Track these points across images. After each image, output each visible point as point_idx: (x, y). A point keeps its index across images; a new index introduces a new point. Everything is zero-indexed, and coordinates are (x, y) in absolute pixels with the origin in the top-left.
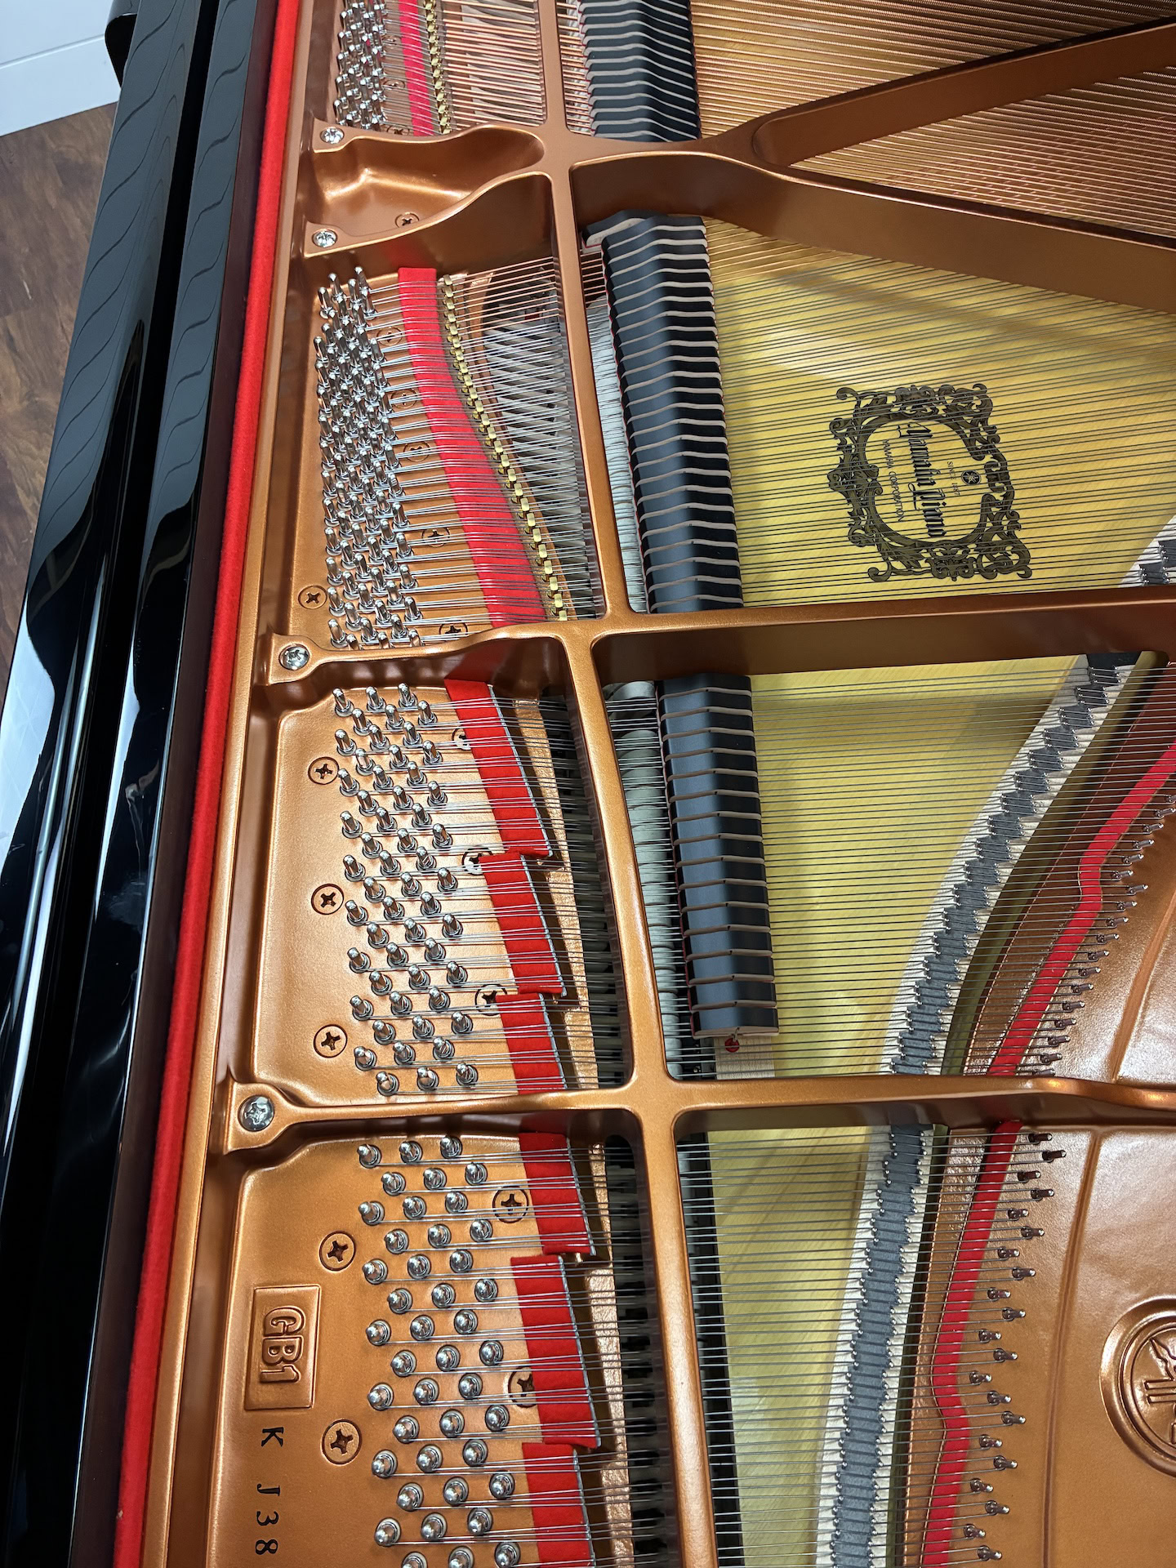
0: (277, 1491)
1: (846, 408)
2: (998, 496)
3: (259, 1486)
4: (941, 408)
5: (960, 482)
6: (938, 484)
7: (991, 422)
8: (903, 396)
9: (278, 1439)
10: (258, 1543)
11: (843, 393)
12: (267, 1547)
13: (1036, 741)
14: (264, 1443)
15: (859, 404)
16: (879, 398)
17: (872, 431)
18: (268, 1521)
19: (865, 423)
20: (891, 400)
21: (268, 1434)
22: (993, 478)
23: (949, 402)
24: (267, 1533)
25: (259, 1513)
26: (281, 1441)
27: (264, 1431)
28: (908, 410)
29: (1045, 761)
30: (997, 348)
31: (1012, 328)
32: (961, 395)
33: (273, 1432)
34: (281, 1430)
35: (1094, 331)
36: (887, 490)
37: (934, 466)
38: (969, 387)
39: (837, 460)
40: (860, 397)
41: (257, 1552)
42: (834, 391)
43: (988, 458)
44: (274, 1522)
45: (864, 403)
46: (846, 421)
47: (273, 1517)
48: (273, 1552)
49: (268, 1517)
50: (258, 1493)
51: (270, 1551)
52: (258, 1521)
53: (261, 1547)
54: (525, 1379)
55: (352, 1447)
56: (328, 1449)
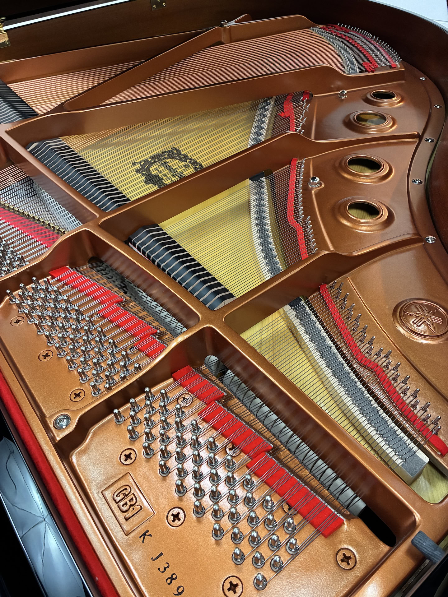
0: (161, 554)
1: (138, 166)
2: (198, 167)
3: (152, 558)
4: (166, 156)
5: (184, 168)
6: (178, 171)
7: (182, 153)
8: (152, 158)
9: (148, 535)
10: (167, 580)
11: (134, 164)
12: (172, 579)
13: (253, 209)
14: (143, 541)
15: (141, 164)
16: (146, 161)
17: (150, 168)
18: (165, 568)
19: (146, 167)
20: (150, 160)
21: (143, 537)
22: (193, 164)
23: (167, 154)
24: (168, 574)
25: (159, 569)
26: (150, 535)
27: (140, 537)
28: (156, 160)
29: (260, 212)
30: (171, 139)
31: (171, 134)
32: (169, 151)
33: (144, 535)
34: (148, 531)
35: (195, 127)
36: (164, 178)
37: (174, 168)
38: (170, 149)
39: (144, 178)
40: (140, 163)
41: (169, 584)
42: (131, 164)
43: (188, 161)
44: (168, 567)
45: (142, 164)
46: (140, 169)
47: (166, 566)
48: (176, 578)
49: (164, 567)
50: (154, 561)
51: (174, 579)
52: (161, 572)
53: (169, 581)
54: (231, 446)
55: (182, 516)
56: (172, 523)
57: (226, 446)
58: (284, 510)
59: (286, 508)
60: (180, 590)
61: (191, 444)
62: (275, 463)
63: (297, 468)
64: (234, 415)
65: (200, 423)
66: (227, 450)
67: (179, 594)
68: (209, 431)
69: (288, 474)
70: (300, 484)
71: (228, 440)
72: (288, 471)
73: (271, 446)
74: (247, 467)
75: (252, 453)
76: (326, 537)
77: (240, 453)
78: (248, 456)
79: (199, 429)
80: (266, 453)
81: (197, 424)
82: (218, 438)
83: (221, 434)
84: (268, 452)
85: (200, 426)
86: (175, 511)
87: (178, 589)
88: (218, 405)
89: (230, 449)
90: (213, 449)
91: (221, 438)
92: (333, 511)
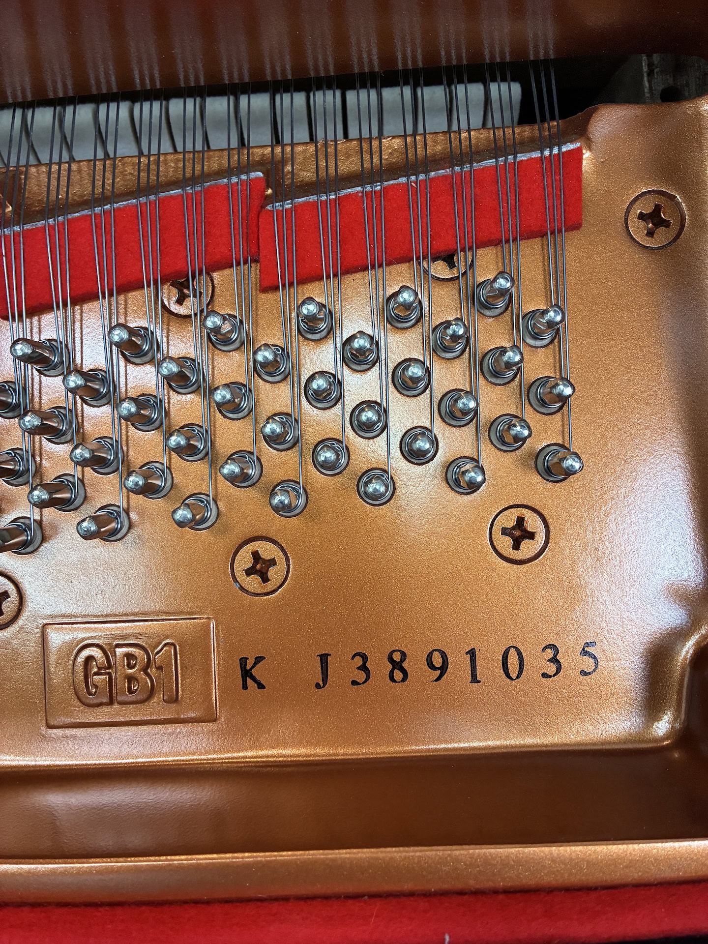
0: (324, 659)
3: (318, 686)
9: (255, 665)
10: (392, 679)
12: (397, 665)
14: (261, 686)
18: (364, 668)
21: (249, 680)
24: (380, 667)
25: (354, 683)
26: (258, 660)
27: (245, 687)
33: (246, 674)
34: (243, 661)
41: (405, 678)
44: (365, 658)
47: (359, 661)
48: (404, 655)
49: (358, 668)
50: (327, 686)
51: (402, 661)
52: (364, 683)
53: (398, 675)
54: (175, 291)
55: (267, 550)
56: (270, 586)
57: (164, 306)
58: (443, 280)
59: (440, 269)
60: (437, 661)
61: (84, 401)
62: (314, 205)
63: (367, 158)
64: (85, 212)
65: (35, 330)
66: (175, 308)
67: (444, 668)
68: (81, 321)
69: (369, 194)
70: (416, 183)
71: (149, 286)
72: (360, 189)
73: (257, 178)
74: (264, 290)
75: (238, 248)
76: (576, 226)
77: (212, 281)
78: (238, 264)
79: (51, 346)
80: (269, 207)
81: (30, 342)
82: (122, 311)
83: (118, 293)
84: (268, 200)
85: (45, 336)
86: (244, 559)
87: (432, 667)
88: (16, 235)
89: (180, 302)
90: (146, 347)
91: (126, 301)
92: (536, 155)
